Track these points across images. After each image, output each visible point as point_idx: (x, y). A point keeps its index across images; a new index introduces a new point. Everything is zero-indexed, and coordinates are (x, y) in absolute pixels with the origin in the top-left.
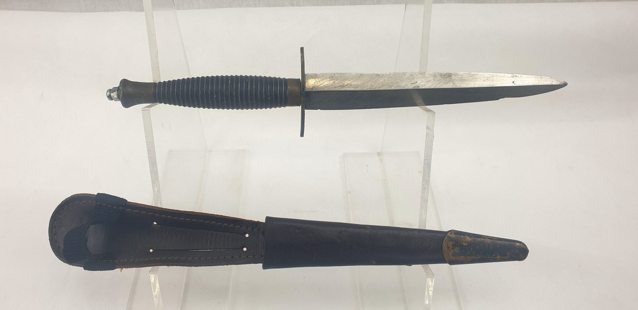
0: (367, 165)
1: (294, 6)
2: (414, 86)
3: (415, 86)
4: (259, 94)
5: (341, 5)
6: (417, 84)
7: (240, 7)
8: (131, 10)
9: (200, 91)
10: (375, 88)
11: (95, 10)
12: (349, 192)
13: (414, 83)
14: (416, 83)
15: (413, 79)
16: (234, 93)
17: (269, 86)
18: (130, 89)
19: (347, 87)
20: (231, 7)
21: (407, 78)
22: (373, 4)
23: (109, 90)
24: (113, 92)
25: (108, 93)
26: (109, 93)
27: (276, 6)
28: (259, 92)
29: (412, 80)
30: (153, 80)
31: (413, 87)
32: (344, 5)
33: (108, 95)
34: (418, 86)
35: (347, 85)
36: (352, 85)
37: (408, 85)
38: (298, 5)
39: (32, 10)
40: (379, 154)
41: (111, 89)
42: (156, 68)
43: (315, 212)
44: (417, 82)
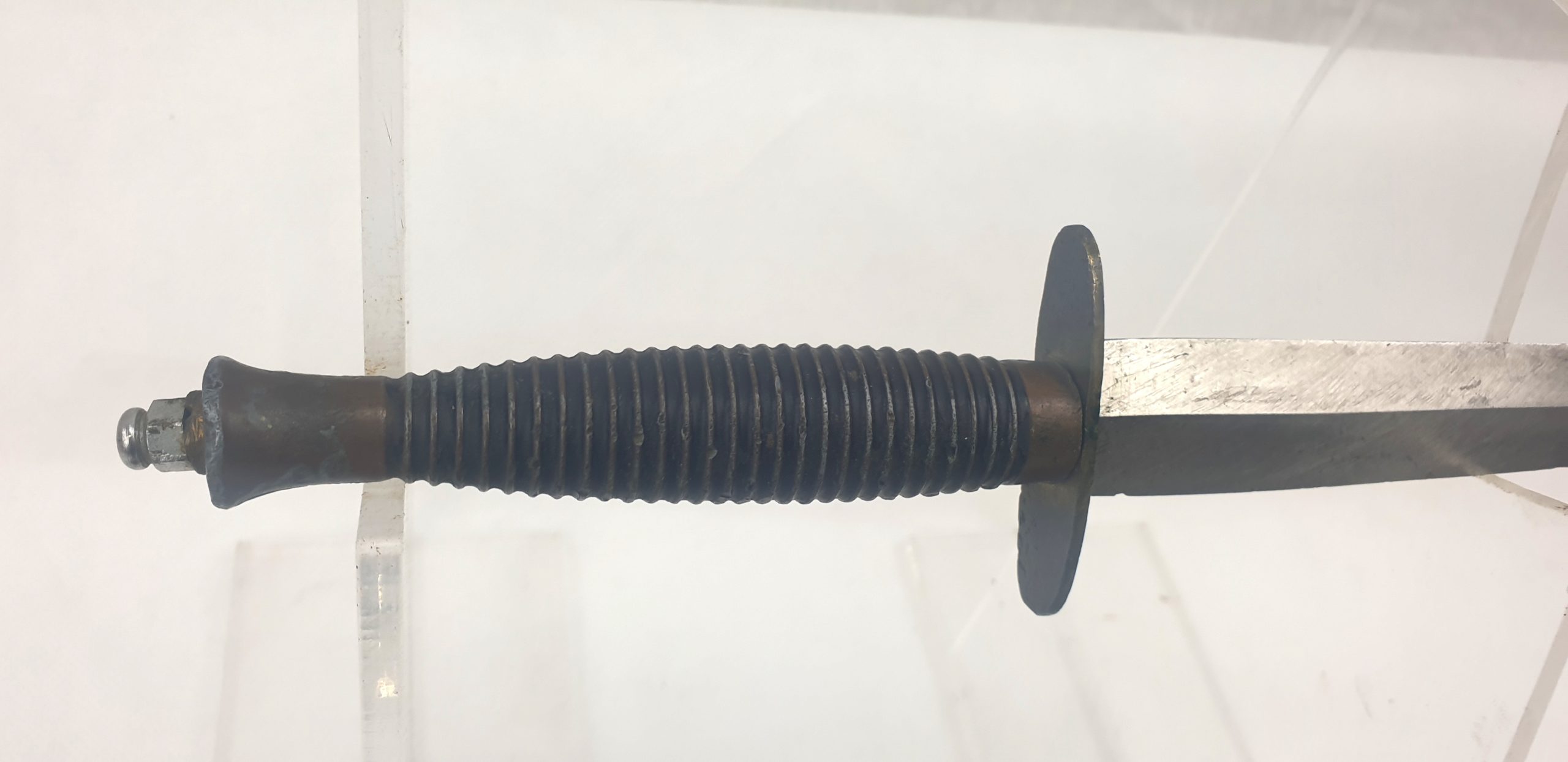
2: (1471, 397)
3: (1476, 396)
4: (912, 440)
6: (1481, 392)
9: (641, 432)
10: (1343, 404)
13: (1472, 386)
14: (1478, 388)
15: (1466, 369)
16: (803, 436)
17: (953, 403)
18: (264, 419)
19: (1241, 397)
21: (1447, 365)
24: (160, 428)
25: (124, 433)
26: (132, 430)
28: (913, 431)
29: (1464, 374)
31: (1467, 399)
33: (126, 442)
34: (1485, 398)
35: (1243, 389)
36: (1259, 393)
37: (1453, 393)
41: (140, 412)
44: (1480, 382)
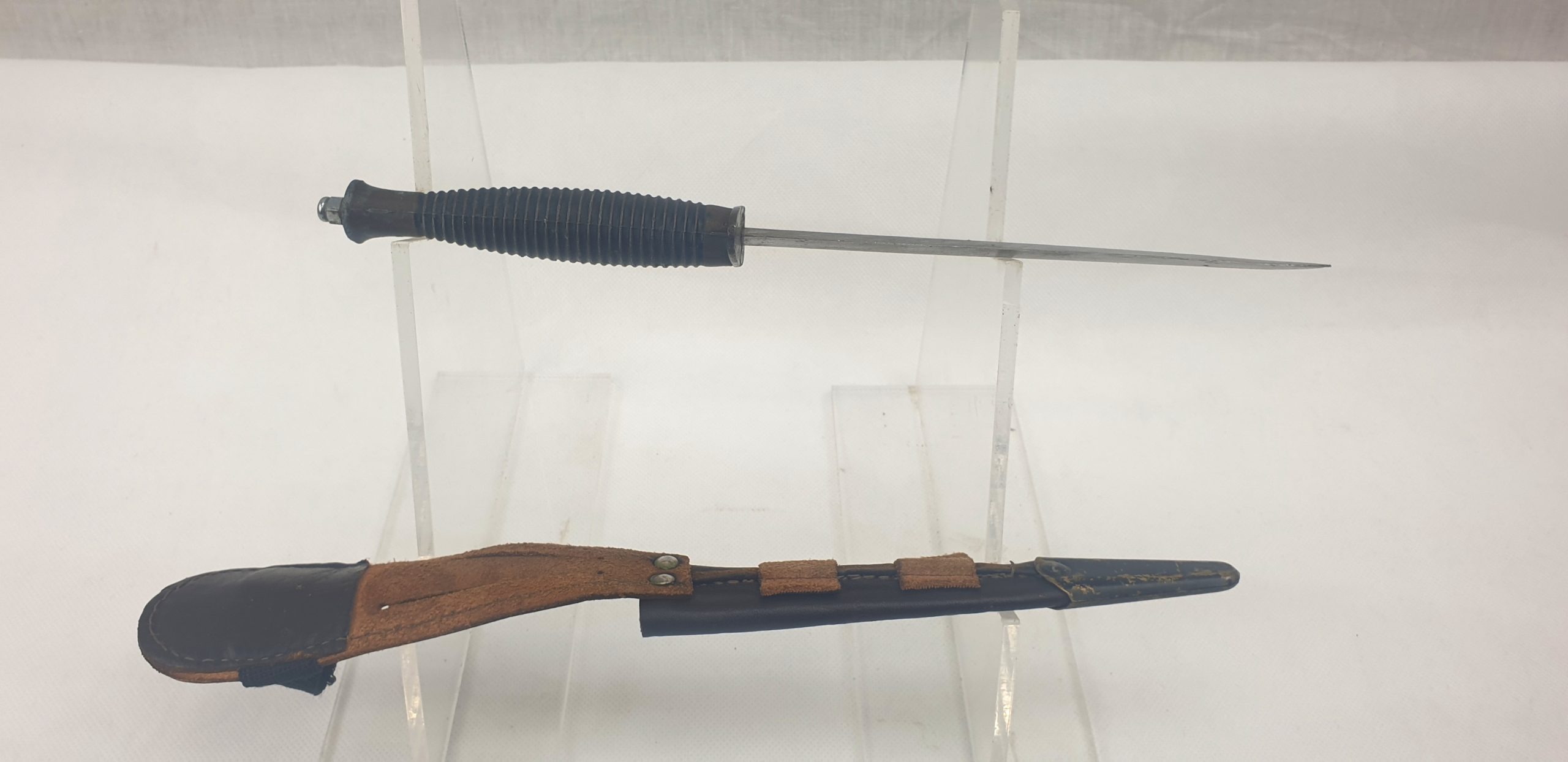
0: (884, 414)
1: (727, 60)
5: (832, 60)
7: (606, 60)
8: (360, 63)
11: (280, 62)
12: (843, 470)
20: (585, 60)
22: (905, 59)
23: (324, 200)
25: (319, 207)
26: (321, 207)
27: (685, 60)
30: (416, 189)
32: (839, 59)
33: (320, 210)
38: (737, 58)
39: (140, 61)
40: (912, 390)
42: (422, 162)
43: (764, 510)
